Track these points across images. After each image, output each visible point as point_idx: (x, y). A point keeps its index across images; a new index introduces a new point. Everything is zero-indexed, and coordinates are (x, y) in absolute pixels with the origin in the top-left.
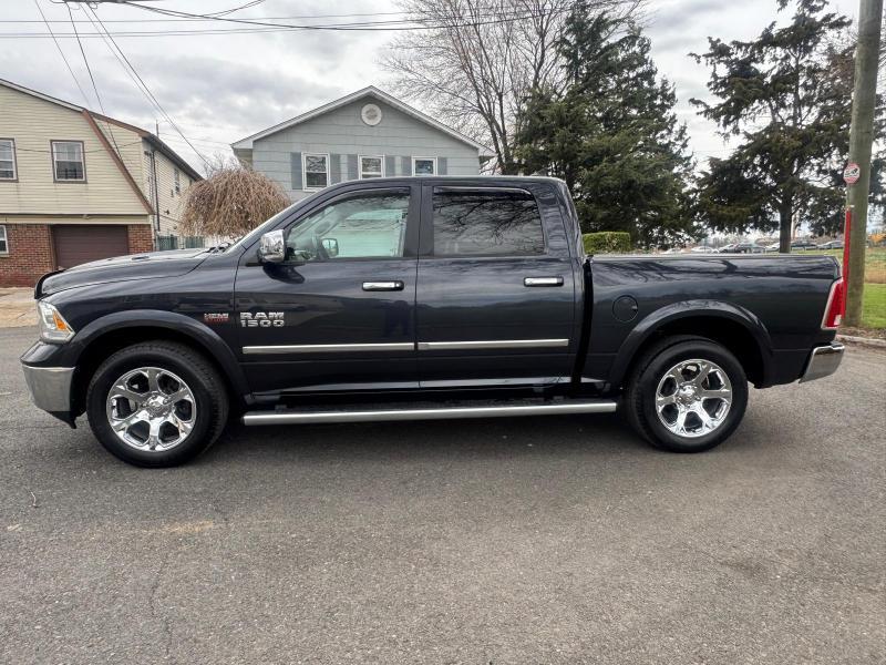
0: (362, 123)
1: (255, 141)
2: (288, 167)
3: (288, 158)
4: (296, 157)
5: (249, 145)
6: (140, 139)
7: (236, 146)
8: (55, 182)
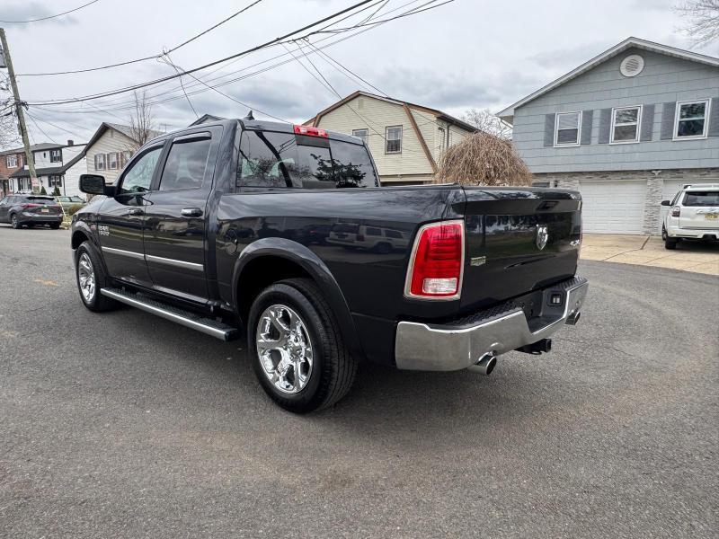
0: (621, 78)
1: (515, 109)
2: (542, 127)
3: (543, 119)
4: (551, 118)
5: (511, 112)
6: (435, 119)
7: (501, 115)
8: (386, 154)
